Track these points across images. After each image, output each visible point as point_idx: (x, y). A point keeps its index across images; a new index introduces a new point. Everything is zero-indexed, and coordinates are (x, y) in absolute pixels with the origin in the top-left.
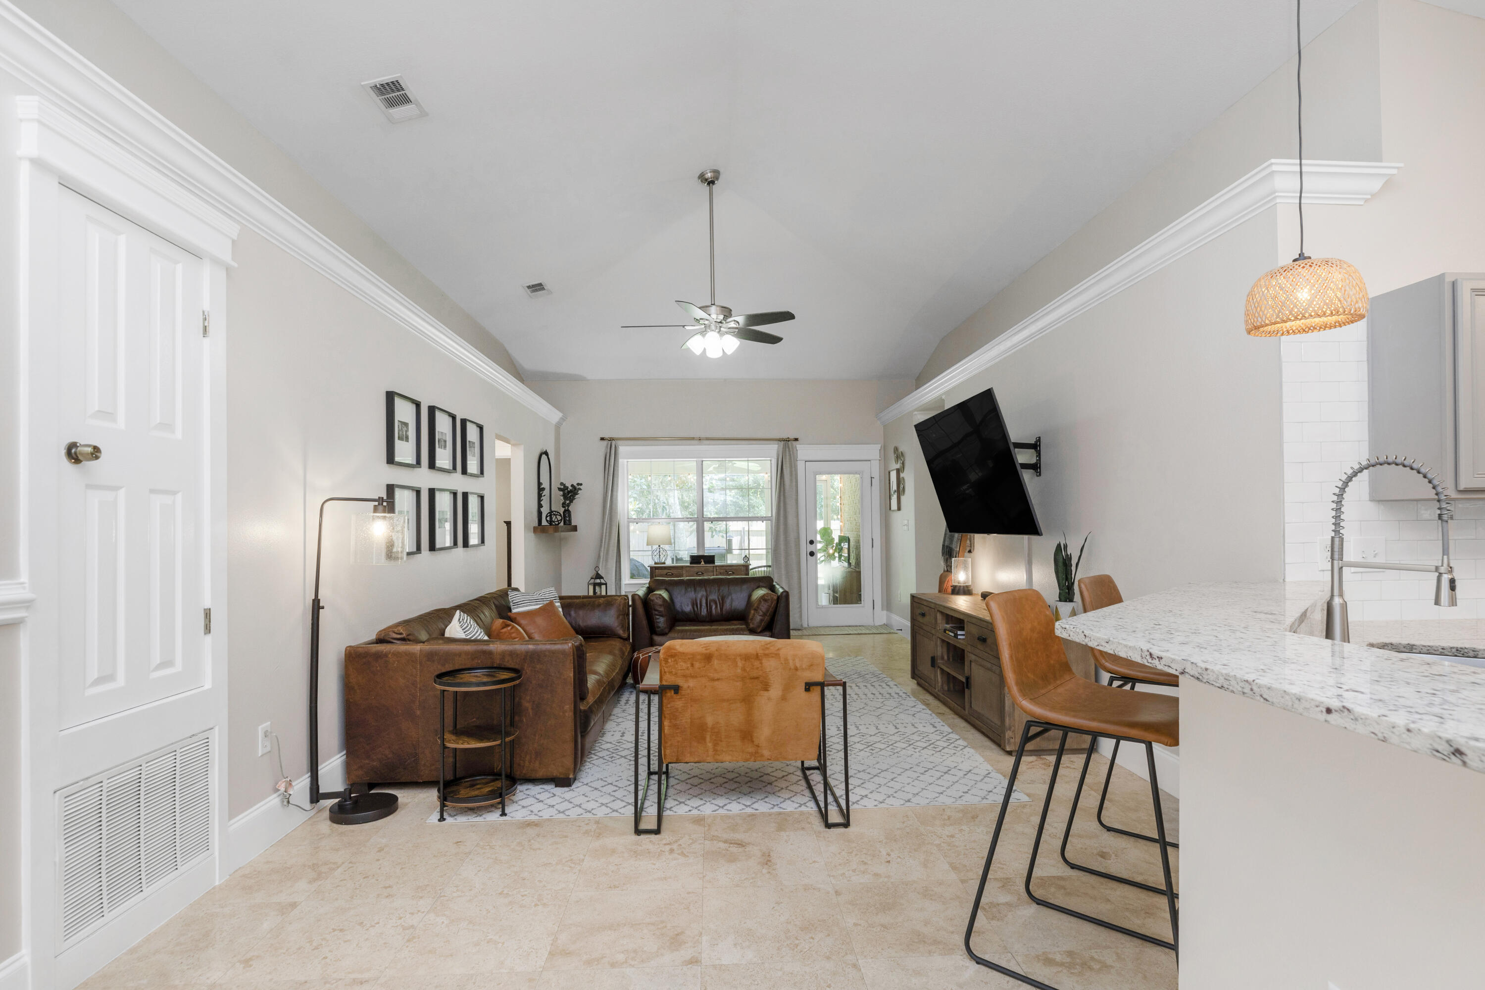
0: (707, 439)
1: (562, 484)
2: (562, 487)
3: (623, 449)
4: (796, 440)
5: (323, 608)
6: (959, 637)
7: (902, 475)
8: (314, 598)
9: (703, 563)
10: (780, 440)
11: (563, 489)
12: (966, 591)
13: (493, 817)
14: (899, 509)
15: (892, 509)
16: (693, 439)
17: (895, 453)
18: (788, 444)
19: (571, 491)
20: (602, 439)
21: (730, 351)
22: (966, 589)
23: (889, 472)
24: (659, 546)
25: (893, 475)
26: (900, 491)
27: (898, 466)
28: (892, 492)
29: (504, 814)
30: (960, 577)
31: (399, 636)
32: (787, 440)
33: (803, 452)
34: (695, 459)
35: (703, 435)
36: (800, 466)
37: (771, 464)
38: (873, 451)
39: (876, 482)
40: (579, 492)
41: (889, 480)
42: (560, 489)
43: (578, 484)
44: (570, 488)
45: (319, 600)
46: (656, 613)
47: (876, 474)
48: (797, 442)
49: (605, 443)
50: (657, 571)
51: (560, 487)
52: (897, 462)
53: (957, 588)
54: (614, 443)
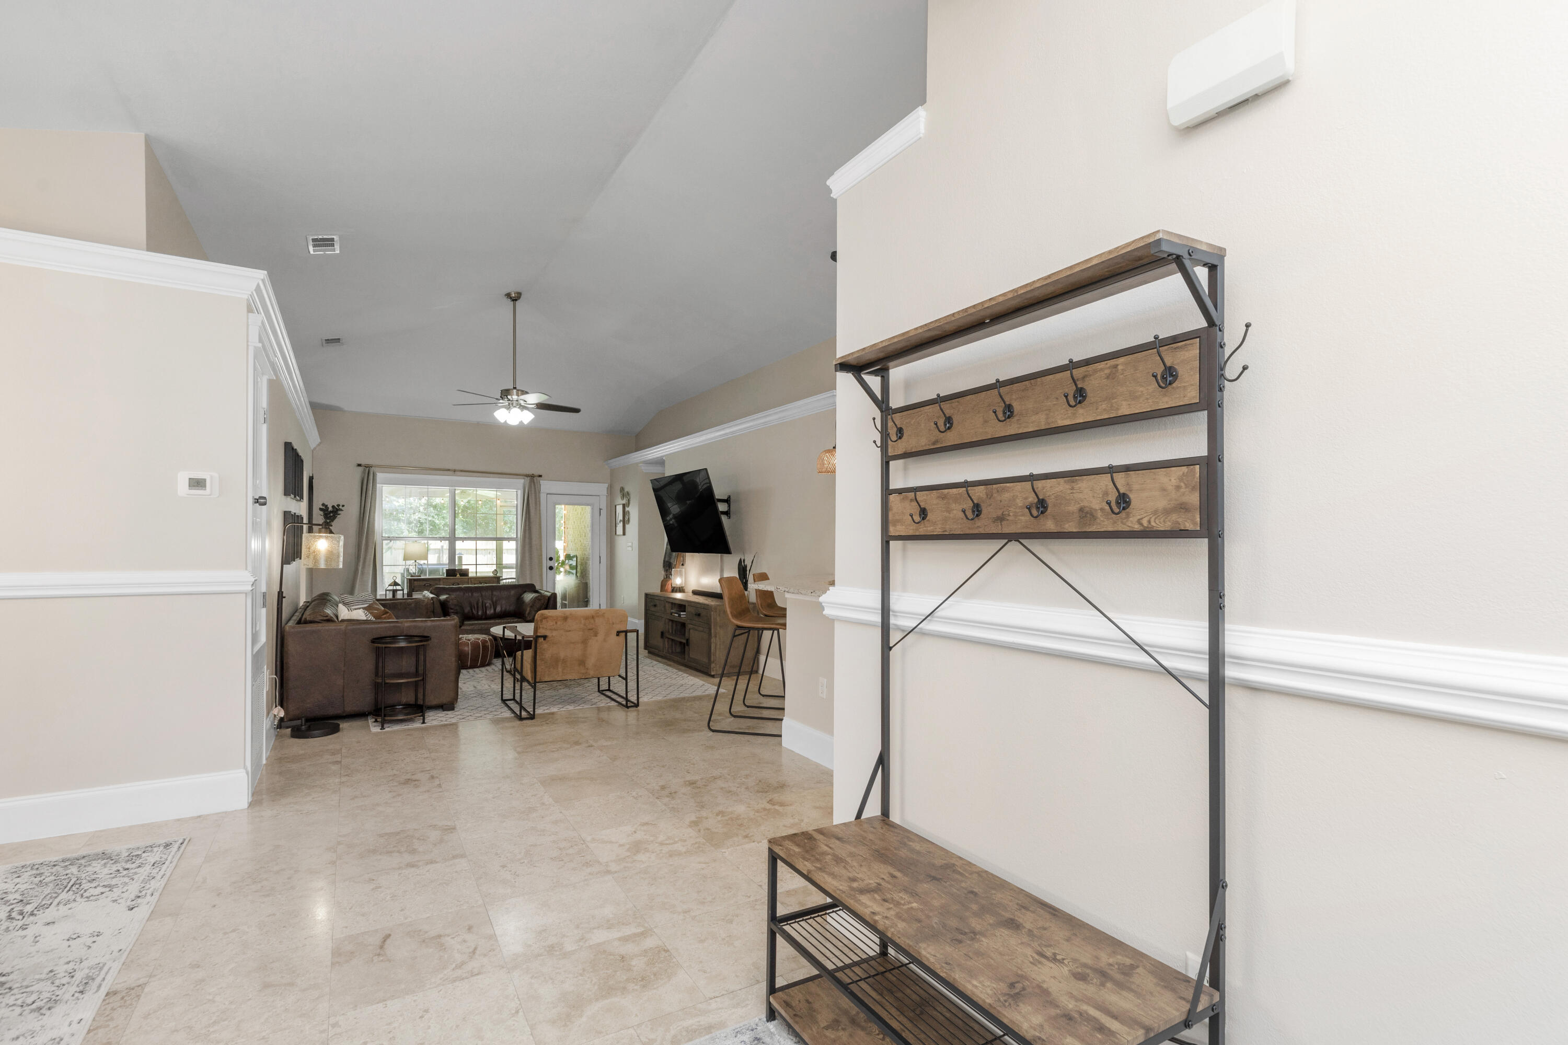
0: (461, 471)
1: (323, 505)
2: (324, 507)
3: (380, 476)
4: (540, 476)
5: (285, 597)
6: (682, 616)
7: (627, 509)
8: (279, 590)
9: (458, 575)
10: (527, 476)
11: (324, 509)
12: (681, 590)
13: (417, 725)
14: (624, 534)
15: (617, 533)
16: (449, 470)
17: (621, 491)
18: (533, 479)
19: (331, 512)
20: (359, 465)
21: (526, 422)
22: (681, 589)
23: (616, 506)
24: (416, 561)
25: (619, 509)
26: (625, 521)
27: (624, 502)
28: (618, 521)
29: (424, 723)
30: (677, 581)
31: (325, 618)
32: (532, 476)
33: (546, 486)
34: (448, 488)
35: (457, 468)
36: (543, 497)
37: (517, 495)
38: (602, 489)
39: (604, 512)
40: (339, 512)
41: (616, 512)
42: (321, 509)
43: (338, 505)
44: (330, 509)
45: (282, 592)
46: (452, 611)
47: (604, 505)
48: (540, 478)
49: (361, 469)
50: (415, 582)
51: (322, 507)
52: (623, 498)
53: (675, 589)
54: (372, 470)
